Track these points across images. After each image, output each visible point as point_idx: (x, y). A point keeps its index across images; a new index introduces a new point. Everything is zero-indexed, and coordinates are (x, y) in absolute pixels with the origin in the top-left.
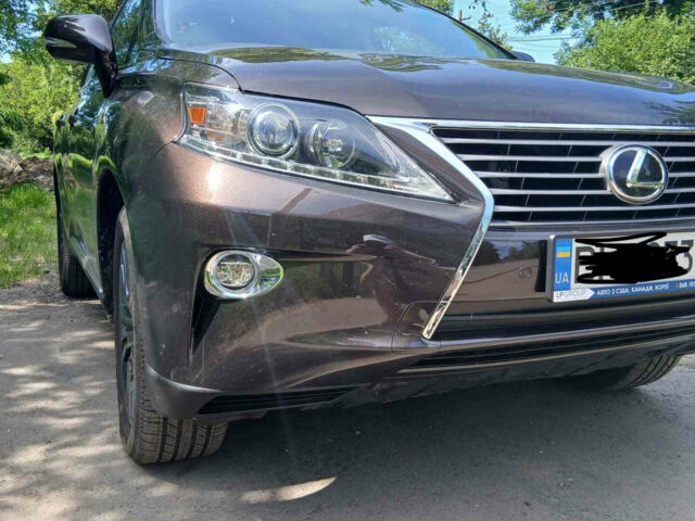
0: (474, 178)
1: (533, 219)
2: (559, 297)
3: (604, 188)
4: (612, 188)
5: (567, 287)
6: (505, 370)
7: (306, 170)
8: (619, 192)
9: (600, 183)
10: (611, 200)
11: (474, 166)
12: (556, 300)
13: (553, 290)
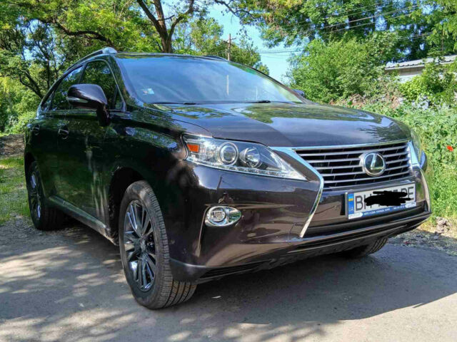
0: (314, 170)
1: (337, 186)
2: (351, 217)
3: (362, 171)
4: (365, 170)
5: (353, 213)
6: (321, 250)
7: (242, 170)
8: (368, 172)
9: (360, 169)
10: (366, 175)
11: (313, 165)
12: (349, 218)
13: (348, 214)
